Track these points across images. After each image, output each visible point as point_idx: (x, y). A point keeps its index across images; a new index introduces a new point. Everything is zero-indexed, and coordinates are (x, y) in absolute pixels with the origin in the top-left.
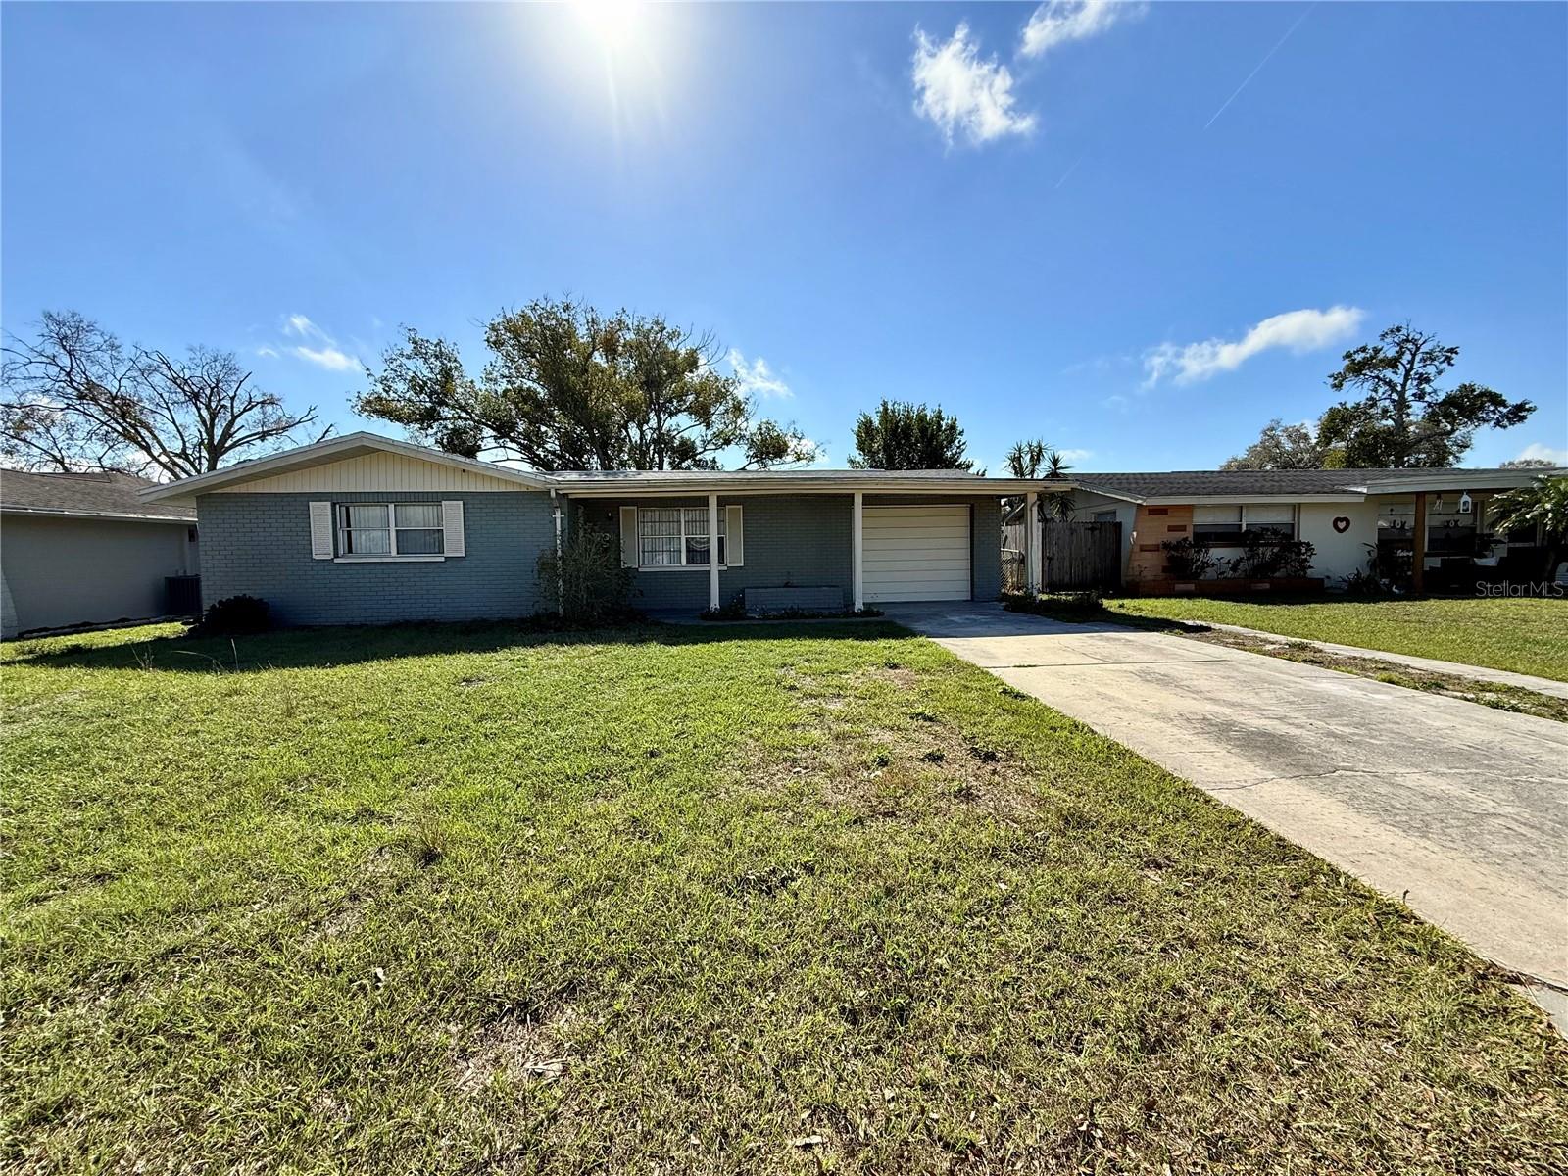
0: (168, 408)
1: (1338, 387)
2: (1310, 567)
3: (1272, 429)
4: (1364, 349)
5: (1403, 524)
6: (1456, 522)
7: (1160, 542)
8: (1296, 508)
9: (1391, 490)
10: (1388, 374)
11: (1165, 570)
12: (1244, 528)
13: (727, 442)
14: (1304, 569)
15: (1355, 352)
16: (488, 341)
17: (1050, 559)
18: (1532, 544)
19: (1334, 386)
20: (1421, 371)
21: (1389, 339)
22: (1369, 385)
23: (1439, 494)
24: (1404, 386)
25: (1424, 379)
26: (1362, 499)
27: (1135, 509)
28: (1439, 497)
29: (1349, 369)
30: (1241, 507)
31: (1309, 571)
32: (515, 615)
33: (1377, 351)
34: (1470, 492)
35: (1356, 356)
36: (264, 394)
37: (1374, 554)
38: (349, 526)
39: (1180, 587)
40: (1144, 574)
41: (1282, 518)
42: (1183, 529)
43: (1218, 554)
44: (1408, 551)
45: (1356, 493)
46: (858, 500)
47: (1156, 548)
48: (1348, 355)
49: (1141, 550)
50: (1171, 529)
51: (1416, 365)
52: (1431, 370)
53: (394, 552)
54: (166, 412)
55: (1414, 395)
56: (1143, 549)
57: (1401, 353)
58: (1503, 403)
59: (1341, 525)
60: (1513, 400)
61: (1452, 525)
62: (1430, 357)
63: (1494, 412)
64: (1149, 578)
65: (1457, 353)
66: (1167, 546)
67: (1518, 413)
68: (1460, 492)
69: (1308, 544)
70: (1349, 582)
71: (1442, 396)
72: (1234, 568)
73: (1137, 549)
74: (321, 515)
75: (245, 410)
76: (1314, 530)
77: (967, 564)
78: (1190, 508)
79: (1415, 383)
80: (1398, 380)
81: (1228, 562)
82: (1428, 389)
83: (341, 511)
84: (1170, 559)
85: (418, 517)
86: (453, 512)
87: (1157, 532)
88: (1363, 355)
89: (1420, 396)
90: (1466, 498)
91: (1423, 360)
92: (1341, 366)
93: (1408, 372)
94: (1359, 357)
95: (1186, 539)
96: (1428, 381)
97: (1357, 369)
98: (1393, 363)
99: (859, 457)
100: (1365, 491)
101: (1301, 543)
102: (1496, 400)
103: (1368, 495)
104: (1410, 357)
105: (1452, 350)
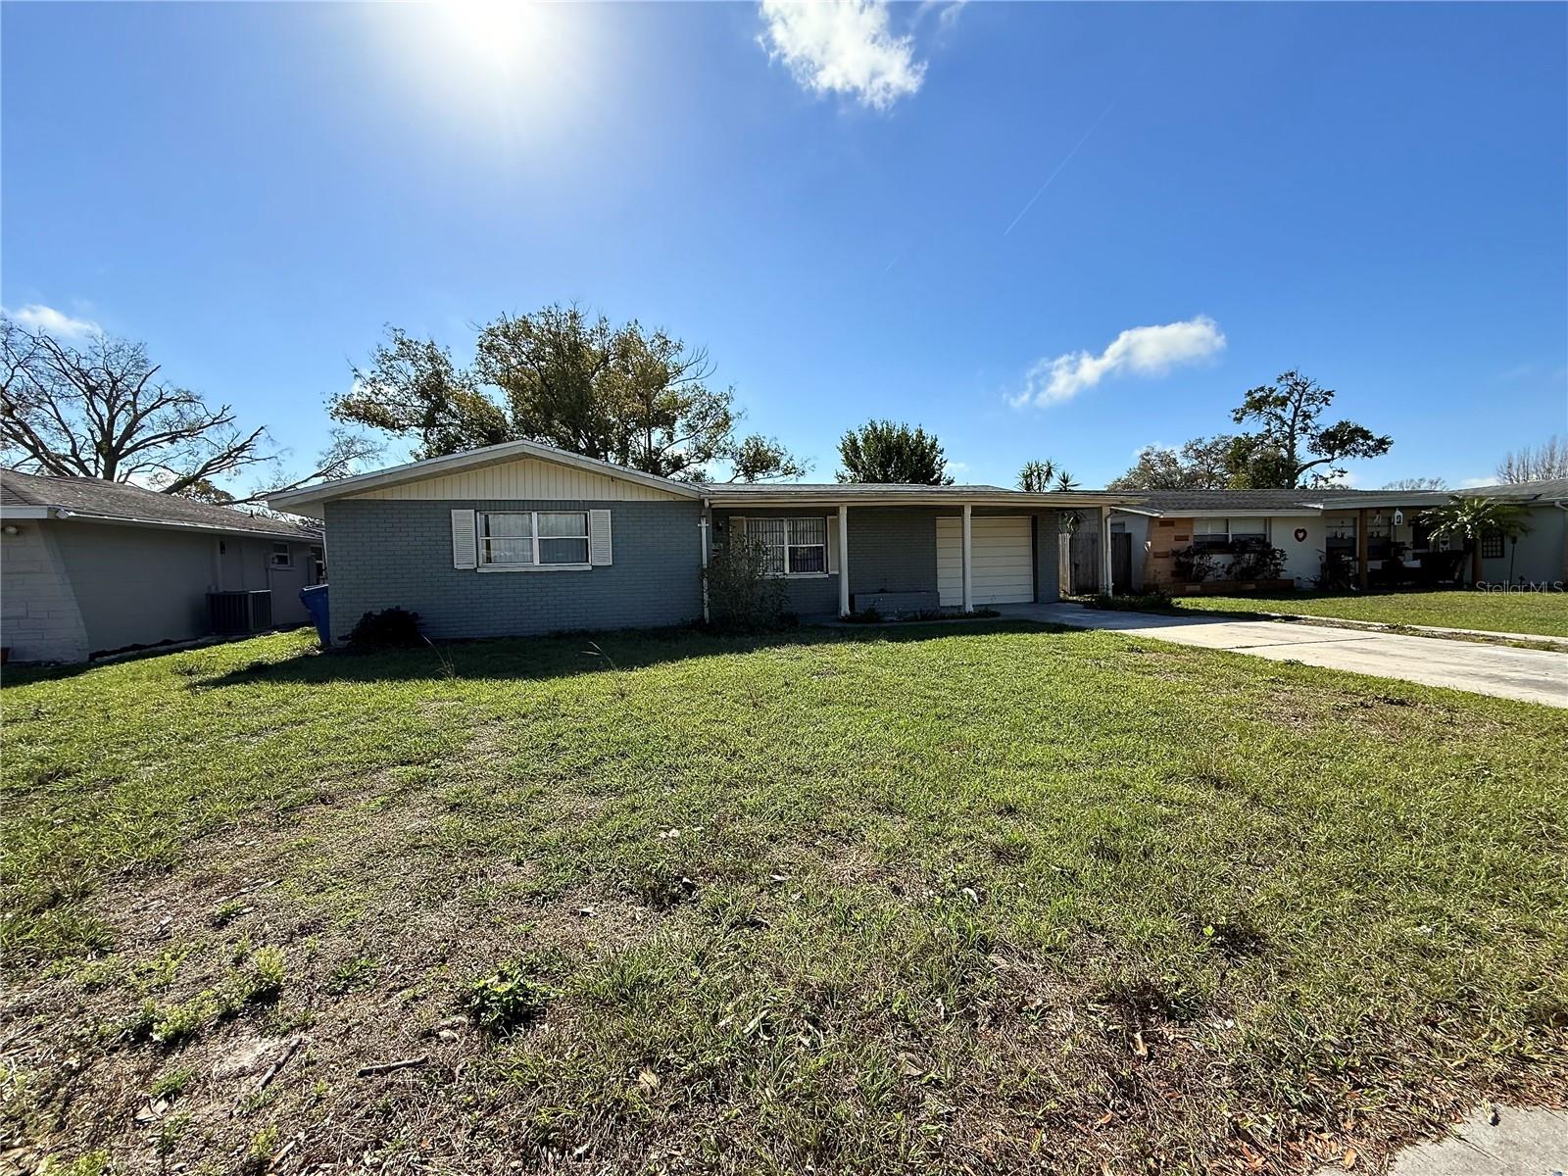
0: (51, 403)
1: (1239, 420)
2: (1282, 570)
3: (1148, 454)
4: (1262, 389)
5: (1343, 535)
6: (1378, 533)
7: (1168, 549)
8: (1268, 521)
9: (1342, 506)
10: (1279, 411)
11: (1174, 574)
12: (1230, 540)
13: (709, 456)
14: (1278, 571)
15: (1256, 391)
16: (481, 346)
17: (1076, 566)
18: (1426, 550)
19: (1236, 419)
20: (1305, 409)
21: (1284, 382)
22: (1264, 419)
23: (1378, 510)
24: (1293, 421)
25: (1306, 416)
26: (1319, 514)
27: (1147, 521)
28: (1378, 513)
29: (1250, 405)
30: (1227, 520)
31: (1282, 573)
32: (661, 623)
33: (1272, 391)
34: (1401, 508)
35: (1255, 395)
36: (178, 391)
37: (1324, 559)
38: (488, 534)
39: (1190, 588)
40: (1159, 577)
41: (1256, 529)
42: (1186, 538)
43: (1218, 559)
44: (1349, 556)
45: (1313, 508)
46: (968, 512)
47: (1165, 555)
48: (1250, 393)
49: (1155, 557)
50: (1178, 539)
51: (1302, 404)
52: (1313, 408)
53: (537, 562)
54: (50, 408)
55: (1300, 429)
56: (1157, 556)
57: (1291, 393)
58: (1371, 438)
59: (1301, 535)
60: (1377, 436)
61: (1375, 535)
62: (1312, 398)
63: (1363, 445)
64: (1162, 581)
65: (1333, 396)
66: (1175, 553)
67: (1382, 445)
68: (1394, 509)
69: (1282, 551)
70: (1316, 583)
71: (1323, 430)
72: (1228, 572)
73: (1151, 555)
74: (463, 523)
75: (153, 408)
76: (1281, 539)
77: (1029, 570)
78: (1191, 520)
79: (1301, 419)
80: (1288, 416)
81: (1223, 567)
82: (1311, 424)
83: (480, 517)
84: (1178, 564)
85: (565, 525)
86: (602, 521)
87: (1167, 541)
88: (1261, 393)
89: (1304, 430)
90: (1398, 513)
91: (1307, 400)
92: (1241, 402)
93: (1296, 409)
94: (1257, 396)
95: (1190, 547)
96: (1309, 417)
97: (1257, 404)
98: (1283, 402)
99: (849, 473)
100: (1322, 507)
101: (1275, 550)
102: (1366, 435)
103: (1324, 511)
104: (1297, 397)
105: (1329, 393)
